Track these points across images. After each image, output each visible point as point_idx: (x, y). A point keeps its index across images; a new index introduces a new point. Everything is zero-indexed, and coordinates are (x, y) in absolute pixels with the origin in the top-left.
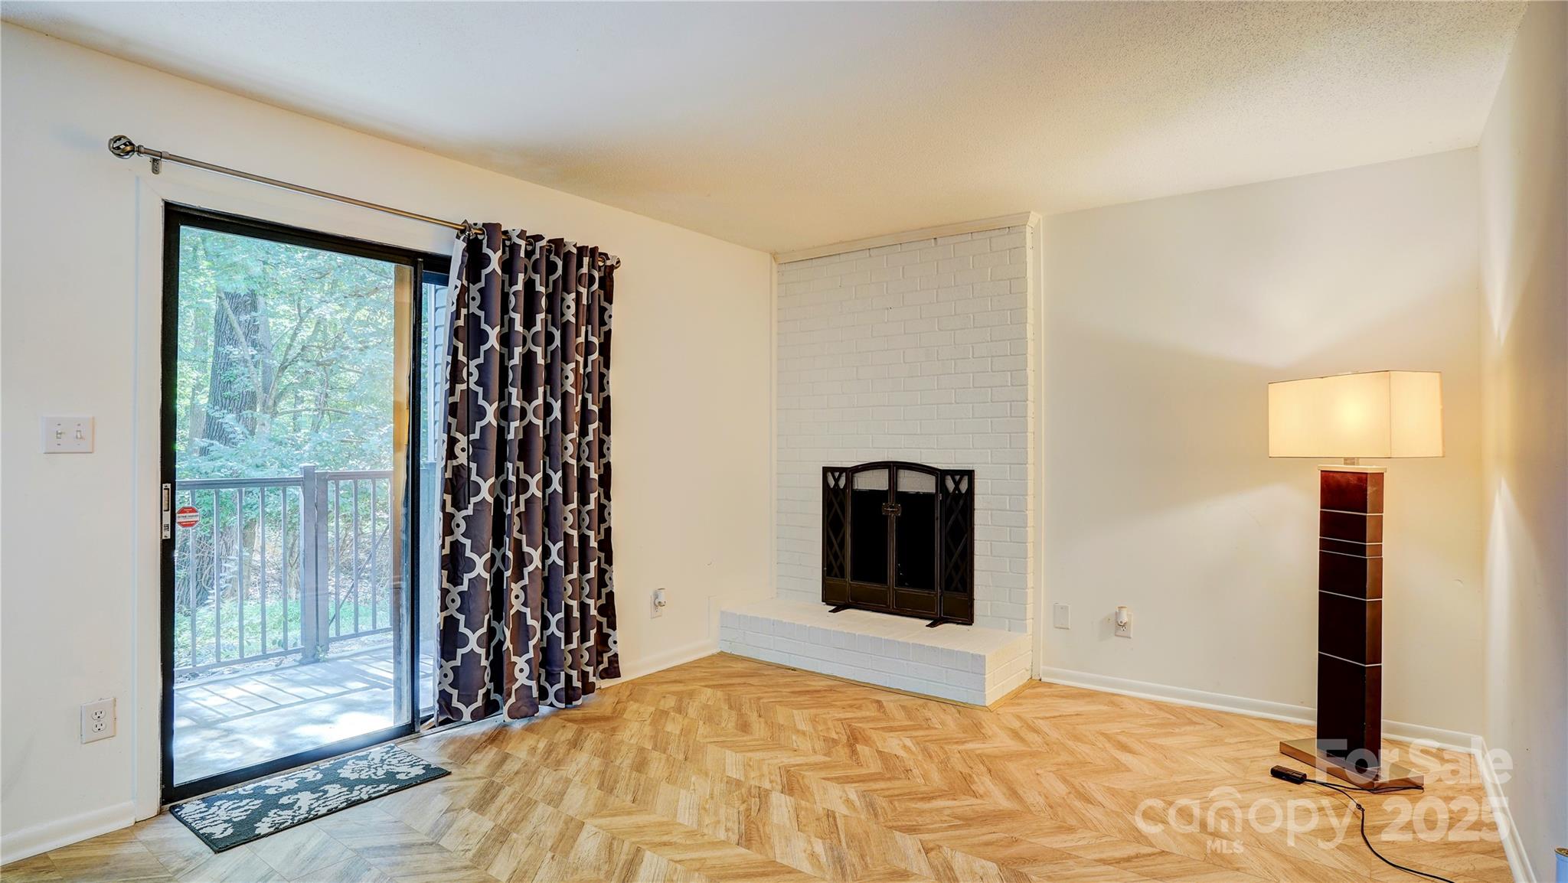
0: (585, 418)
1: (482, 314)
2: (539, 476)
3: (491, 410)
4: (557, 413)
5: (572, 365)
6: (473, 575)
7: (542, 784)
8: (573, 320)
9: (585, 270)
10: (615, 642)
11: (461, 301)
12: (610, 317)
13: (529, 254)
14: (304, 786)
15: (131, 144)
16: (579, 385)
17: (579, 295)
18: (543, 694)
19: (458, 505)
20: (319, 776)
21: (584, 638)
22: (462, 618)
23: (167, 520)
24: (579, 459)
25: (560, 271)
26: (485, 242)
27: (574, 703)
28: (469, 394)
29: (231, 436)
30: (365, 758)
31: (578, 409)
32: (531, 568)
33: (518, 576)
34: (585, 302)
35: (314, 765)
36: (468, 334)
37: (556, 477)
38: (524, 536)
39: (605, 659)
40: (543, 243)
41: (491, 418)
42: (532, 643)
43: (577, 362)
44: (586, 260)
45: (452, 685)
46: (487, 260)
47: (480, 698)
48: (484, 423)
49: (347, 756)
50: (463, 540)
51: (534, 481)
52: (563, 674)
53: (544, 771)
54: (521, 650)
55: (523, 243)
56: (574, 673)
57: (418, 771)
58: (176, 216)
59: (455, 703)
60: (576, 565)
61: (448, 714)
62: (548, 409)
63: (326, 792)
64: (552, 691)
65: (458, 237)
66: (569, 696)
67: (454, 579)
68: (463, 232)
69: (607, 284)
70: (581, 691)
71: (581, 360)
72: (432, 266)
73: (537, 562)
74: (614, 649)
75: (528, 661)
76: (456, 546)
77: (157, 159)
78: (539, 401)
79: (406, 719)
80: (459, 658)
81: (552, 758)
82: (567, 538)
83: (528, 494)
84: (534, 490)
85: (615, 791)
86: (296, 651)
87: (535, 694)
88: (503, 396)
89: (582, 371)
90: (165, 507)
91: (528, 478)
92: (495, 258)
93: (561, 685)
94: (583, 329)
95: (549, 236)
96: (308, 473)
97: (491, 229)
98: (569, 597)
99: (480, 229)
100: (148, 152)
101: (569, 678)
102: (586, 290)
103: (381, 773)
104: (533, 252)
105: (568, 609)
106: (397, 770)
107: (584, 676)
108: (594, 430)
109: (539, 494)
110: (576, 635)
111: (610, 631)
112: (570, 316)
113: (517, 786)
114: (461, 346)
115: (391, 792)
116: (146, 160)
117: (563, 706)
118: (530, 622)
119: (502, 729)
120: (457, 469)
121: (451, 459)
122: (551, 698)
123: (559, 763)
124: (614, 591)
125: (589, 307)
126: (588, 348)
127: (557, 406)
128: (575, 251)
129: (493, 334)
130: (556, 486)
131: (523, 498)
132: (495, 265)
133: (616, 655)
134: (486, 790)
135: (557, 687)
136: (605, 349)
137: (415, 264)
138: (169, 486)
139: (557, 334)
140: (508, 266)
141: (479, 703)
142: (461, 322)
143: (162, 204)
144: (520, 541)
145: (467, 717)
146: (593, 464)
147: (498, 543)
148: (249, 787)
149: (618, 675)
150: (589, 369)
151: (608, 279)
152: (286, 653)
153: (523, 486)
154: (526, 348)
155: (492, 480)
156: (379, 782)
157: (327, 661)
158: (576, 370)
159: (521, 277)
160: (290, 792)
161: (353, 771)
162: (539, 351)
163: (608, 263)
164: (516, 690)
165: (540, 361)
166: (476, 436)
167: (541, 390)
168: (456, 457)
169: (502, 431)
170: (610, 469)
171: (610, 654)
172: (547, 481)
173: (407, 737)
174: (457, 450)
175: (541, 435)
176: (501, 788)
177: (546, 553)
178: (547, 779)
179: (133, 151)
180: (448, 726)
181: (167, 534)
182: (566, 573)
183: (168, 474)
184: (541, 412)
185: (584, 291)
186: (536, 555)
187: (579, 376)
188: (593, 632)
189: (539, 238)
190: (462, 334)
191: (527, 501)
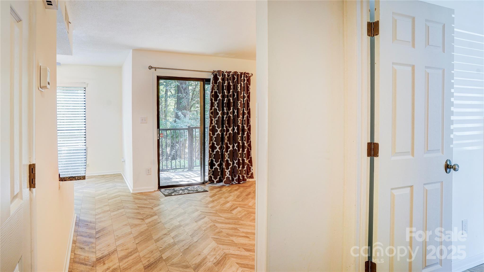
0: (244, 114)
1: (218, 91)
2: (232, 128)
3: (220, 113)
4: (236, 113)
5: (240, 101)
6: (216, 150)
7: (225, 195)
8: (240, 91)
9: (242, 78)
10: (252, 170)
11: (213, 89)
12: (250, 89)
13: (228, 76)
14: (181, 190)
15: (151, 67)
16: (242, 106)
17: (241, 84)
18: (233, 180)
19: (214, 134)
20: (184, 189)
21: (243, 167)
22: (214, 160)
23: (158, 136)
24: (242, 124)
25: (236, 79)
26: (218, 75)
27: (240, 183)
28: (215, 110)
29: (180, 117)
30: (193, 187)
31: (242, 112)
32: (230, 149)
33: (227, 152)
34: (243, 86)
35: (184, 187)
36: (215, 96)
37: (236, 128)
38: (228, 142)
39: (250, 174)
40: (231, 73)
41: (220, 115)
42: (230, 167)
43: (241, 101)
44: (243, 76)
45: (212, 175)
46: (218, 79)
47: (218, 178)
48: (218, 116)
49: (190, 186)
50: (214, 142)
51: (230, 129)
52: (237, 175)
53: (227, 193)
54: (227, 168)
55: (226, 74)
56: (240, 175)
57: (202, 190)
58: (159, 78)
59: (213, 179)
60: (241, 149)
61: (211, 181)
62: (234, 112)
63: (185, 191)
64: (235, 179)
65: (212, 74)
66: (239, 181)
67: (213, 151)
68: (213, 73)
69: (249, 80)
70: (242, 180)
71: (242, 100)
72: (207, 81)
73: (231, 148)
74: (252, 171)
75: (229, 171)
76: (213, 144)
77: (156, 68)
78: (231, 110)
79: (203, 181)
80: (214, 169)
81: (230, 192)
82: (239, 143)
83: (229, 132)
84: (230, 131)
85: (239, 198)
86: (187, 168)
87: (231, 179)
88: (223, 110)
89: (242, 103)
90: (158, 133)
91: (229, 128)
92: (220, 78)
93: (237, 178)
94: (243, 92)
95: (233, 71)
96: (189, 127)
97: (219, 71)
98: (239, 157)
99: (217, 72)
100: (154, 68)
101: (239, 177)
102: (243, 83)
103: (195, 190)
104: (229, 75)
105: (239, 160)
106: (198, 189)
107: (243, 177)
108: (246, 117)
109: (232, 132)
110: (241, 166)
111: (251, 167)
112: (239, 90)
113: (220, 195)
114: (213, 99)
115: (196, 193)
116: (154, 69)
117: (237, 183)
118: (229, 162)
119: (223, 186)
120: (213, 126)
121: (212, 124)
122: (235, 181)
123: (231, 192)
124: (252, 157)
125: (244, 87)
126: (244, 97)
127: (236, 111)
128: (240, 74)
129: (220, 95)
130: (236, 131)
131: (228, 133)
132: (220, 80)
133: (252, 173)
134: (214, 195)
135: (236, 178)
136: (249, 97)
137: (203, 81)
138: (159, 129)
139: (236, 94)
140: (223, 79)
141: (218, 179)
142: (213, 93)
143: (156, 76)
144: (227, 143)
145: (215, 182)
146: (245, 125)
147: (222, 144)
148: (172, 188)
149: (253, 178)
150: (244, 102)
151: (249, 79)
152: (185, 168)
153: (228, 130)
154: (228, 99)
155: (220, 129)
156: (194, 191)
157: (193, 171)
158: (241, 103)
159: (226, 82)
160: (178, 190)
161: (190, 189)
162: (231, 99)
163: (249, 75)
164: (226, 178)
165: (232, 101)
166: (217, 119)
167: (232, 108)
168: (213, 124)
169: (223, 117)
170: (251, 127)
171: (251, 172)
172: (233, 129)
173: (203, 185)
174: (213, 122)
175: (232, 118)
176: (217, 195)
177: (233, 146)
178: (226, 195)
179: (152, 68)
180: (211, 184)
181: (158, 138)
182: (238, 151)
183: (158, 127)
184: (232, 113)
185: (242, 83)
186: (231, 146)
187: (242, 104)
188: (246, 166)
189: (231, 72)
190: (213, 96)
191: (229, 134)
